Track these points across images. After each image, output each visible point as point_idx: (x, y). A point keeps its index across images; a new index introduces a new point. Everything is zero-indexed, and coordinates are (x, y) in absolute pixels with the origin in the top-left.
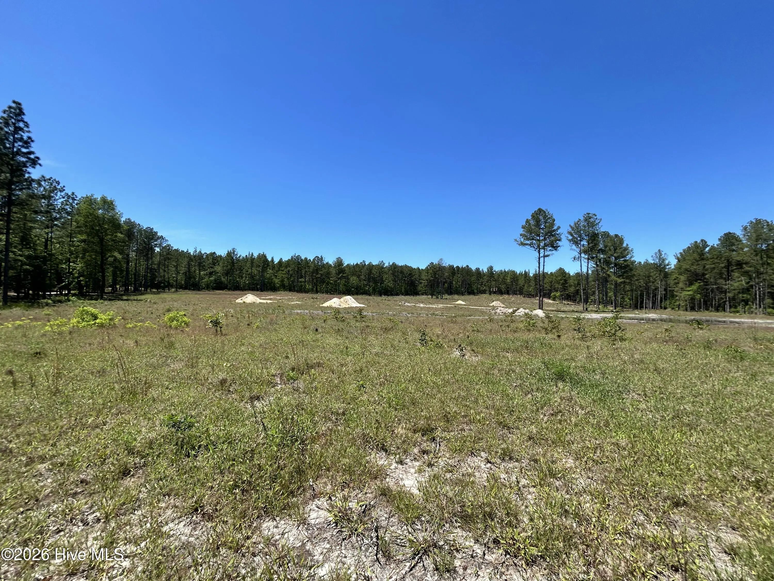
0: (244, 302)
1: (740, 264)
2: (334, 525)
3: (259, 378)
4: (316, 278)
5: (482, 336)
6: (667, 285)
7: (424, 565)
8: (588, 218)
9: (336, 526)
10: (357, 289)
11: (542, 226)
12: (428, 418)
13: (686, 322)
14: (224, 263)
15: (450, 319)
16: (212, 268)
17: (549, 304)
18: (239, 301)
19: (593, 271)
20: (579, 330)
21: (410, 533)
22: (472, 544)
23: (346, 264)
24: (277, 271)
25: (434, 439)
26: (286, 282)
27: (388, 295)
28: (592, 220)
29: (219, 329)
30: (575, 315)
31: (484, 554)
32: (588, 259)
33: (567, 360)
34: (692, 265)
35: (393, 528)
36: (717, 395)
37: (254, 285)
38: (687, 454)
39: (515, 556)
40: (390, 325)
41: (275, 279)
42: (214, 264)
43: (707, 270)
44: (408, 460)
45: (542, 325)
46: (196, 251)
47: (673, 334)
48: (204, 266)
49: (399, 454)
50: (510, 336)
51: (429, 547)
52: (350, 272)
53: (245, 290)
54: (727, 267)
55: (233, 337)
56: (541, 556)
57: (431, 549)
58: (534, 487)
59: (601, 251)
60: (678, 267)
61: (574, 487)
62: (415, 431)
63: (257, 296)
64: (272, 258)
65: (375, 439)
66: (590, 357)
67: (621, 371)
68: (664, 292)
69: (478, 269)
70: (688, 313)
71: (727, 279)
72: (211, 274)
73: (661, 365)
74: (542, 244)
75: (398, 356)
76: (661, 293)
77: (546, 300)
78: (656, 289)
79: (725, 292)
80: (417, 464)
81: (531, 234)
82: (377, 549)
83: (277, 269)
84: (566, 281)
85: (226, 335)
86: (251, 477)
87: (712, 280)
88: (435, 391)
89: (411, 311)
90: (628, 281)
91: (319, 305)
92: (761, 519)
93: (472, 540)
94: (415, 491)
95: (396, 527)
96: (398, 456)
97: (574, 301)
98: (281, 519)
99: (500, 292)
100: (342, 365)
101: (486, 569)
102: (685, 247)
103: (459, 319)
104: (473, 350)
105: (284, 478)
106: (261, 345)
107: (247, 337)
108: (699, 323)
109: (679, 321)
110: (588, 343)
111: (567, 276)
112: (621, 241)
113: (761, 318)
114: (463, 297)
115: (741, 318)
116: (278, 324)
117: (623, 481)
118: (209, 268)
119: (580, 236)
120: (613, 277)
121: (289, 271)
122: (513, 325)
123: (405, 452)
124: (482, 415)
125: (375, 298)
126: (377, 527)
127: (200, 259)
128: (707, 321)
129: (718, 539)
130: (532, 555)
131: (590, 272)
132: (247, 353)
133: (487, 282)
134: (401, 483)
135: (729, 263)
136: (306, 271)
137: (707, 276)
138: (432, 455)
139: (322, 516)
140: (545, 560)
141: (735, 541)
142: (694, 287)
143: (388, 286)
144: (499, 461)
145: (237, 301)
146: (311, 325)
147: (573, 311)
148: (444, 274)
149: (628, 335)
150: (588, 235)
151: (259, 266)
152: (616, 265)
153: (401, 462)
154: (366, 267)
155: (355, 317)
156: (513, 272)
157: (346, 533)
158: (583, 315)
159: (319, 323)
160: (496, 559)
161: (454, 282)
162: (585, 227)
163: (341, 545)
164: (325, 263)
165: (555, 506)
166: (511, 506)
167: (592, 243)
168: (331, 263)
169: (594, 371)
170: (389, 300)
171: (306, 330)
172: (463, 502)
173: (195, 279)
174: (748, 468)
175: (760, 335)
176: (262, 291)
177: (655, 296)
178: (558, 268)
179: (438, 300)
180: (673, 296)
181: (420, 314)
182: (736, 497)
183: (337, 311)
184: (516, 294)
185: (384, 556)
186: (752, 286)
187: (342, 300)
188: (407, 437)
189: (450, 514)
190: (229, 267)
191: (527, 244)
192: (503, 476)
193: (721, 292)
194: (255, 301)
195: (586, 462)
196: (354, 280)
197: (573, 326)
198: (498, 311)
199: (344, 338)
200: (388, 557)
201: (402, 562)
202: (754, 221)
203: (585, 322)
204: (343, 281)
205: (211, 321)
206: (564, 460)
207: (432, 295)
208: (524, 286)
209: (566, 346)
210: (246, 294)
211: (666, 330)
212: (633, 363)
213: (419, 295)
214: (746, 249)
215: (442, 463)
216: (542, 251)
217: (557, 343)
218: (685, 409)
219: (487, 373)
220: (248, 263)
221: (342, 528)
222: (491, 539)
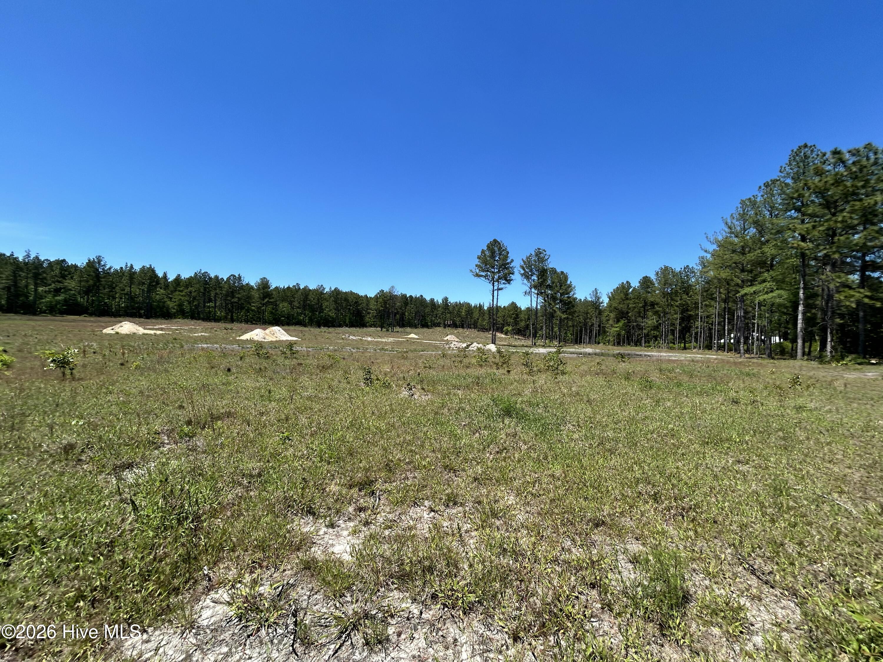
0: (117, 333)
1: (653, 304)
2: (237, 620)
3: (133, 439)
4: (232, 303)
5: (434, 373)
6: (600, 322)
7: (352, 643)
8: (538, 253)
9: (240, 620)
10: (288, 318)
11: (497, 258)
12: (367, 470)
13: (614, 356)
14: (82, 277)
15: (400, 355)
16: (59, 282)
17: (501, 339)
18: (108, 331)
19: (541, 306)
20: (526, 365)
21: (337, 608)
22: (408, 605)
23: (274, 287)
24: (172, 292)
25: (373, 493)
26: (186, 307)
27: (329, 327)
28: (542, 255)
29: (68, 372)
30: (524, 350)
31: (421, 613)
32: (538, 294)
33: (515, 395)
34: (620, 303)
35: (317, 607)
36: (632, 420)
37: (133, 309)
38: (607, 477)
39: (453, 608)
40: (329, 363)
41: (169, 303)
42: (64, 277)
43: (630, 309)
44: (341, 522)
45: (493, 360)
46: (28, 256)
47: (603, 367)
48: (45, 278)
49: (330, 515)
50: (462, 372)
51: (359, 620)
52: (278, 296)
53: (120, 316)
54: (644, 307)
55: (93, 383)
56: (478, 601)
57: (362, 622)
58: (477, 530)
59: (549, 287)
60: (610, 305)
61: (513, 523)
62: (351, 487)
63: (140, 324)
64: (165, 274)
65: (300, 502)
66: (535, 391)
67: (560, 404)
68: (598, 328)
69: (432, 300)
70: (615, 348)
71: (643, 318)
72: (57, 291)
73: (592, 396)
74: (496, 277)
75: (336, 399)
76: (596, 328)
77: (499, 335)
78: (592, 325)
79: (642, 329)
80: (352, 524)
81: (486, 265)
82: (294, 638)
83: (171, 288)
84: (517, 315)
85: (82, 379)
86: (108, 579)
87: (633, 318)
88: (377, 438)
89: (356, 346)
90: (570, 317)
91: (234, 339)
92: (656, 527)
93: (409, 600)
94: (346, 557)
95: (320, 605)
96: (328, 519)
97: (524, 336)
98: (155, 629)
99: (455, 326)
100: (262, 414)
101: (422, 629)
102: (615, 287)
103: (410, 355)
104: (423, 389)
105: (163, 572)
106: (141, 392)
107: (117, 381)
108: (622, 356)
109: (608, 355)
110: (534, 378)
111: (519, 311)
112: (566, 278)
113: (666, 352)
114: (415, 330)
115: (653, 351)
116: (172, 363)
117: (556, 511)
118: (54, 282)
119: (531, 271)
120: (558, 313)
121: (191, 292)
122: (466, 361)
123: (338, 512)
124: (428, 459)
125: (312, 329)
126: (296, 611)
127: (36, 268)
128: (629, 355)
129: (626, 551)
130: (469, 603)
131: (539, 307)
132: (117, 404)
133: (442, 314)
134: (331, 550)
135: (646, 304)
136: (216, 294)
137: (630, 314)
138: (369, 512)
139: (220, 612)
140: (482, 604)
141: (637, 550)
142: (620, 324)
143: (329, 316)
144: (442, 508)
145: (105, 331)
146: (222, 364)
147: (523, 346)
148: (395, 304)
149: (568, 369)
150: (538, 270)
151: (144, 283)
152: (561, 301)
153: (332, 525)
154: (300, 292)
155: (284, 353)
156: (468, 304)
157: (253, 626)
158: (531, 350)
159: (233, 361)
160: (433, 615)
161: (406, 314)
162: (535, 261)
163: (245, 645)
164: (244, 283)
165: (494, 547)
166: (452, 554)
167: (541, 278)
168: (253, 283)
169: (538, 405)
170: (329, 333)
171: (213, 370)
172: (402, 560)
173: (27, 297)
174: (649, 483)
175: (664, 366)
176: (148, 318)
177: (591, 331)
178: (510, 302)
179: (388, 333)
180: (605, 332)
181: (367, 349)
182: (641, 511)
183: (260, 345)
184: (470, 328)
185: (302, 644)
186: (660, 324)
187: (267, 331)
188: (340, 494)
189: (386, 576)
190: (91, 282)
191: (482, 276)
192: (445, 524)
193: (639, 329)
194: (136, 331)
195: (526, 497)
196: (284, 307)
197: (522, 361)
198: (452, 346)
199: (267, 379)
200: (308, 643)
201: (325, 645)
202: (663, 267)
203: (532, 356)
204: (270, 308)
205: (53, 361)
206: (506, 498)
207: (382, 327)
208: (478, 319)
209: (515, 381)
210: (121, 322)
211: (598, 363)
212: (570, 395)
213: (366, 327)
214: (657, 292)
215: (381, 519)
216: (496, 283)
217: (506, 378)
218: (608, 436)
219: (436, 413)
220: (124, 278)
221: (247, 622)
222: (429, 595)
